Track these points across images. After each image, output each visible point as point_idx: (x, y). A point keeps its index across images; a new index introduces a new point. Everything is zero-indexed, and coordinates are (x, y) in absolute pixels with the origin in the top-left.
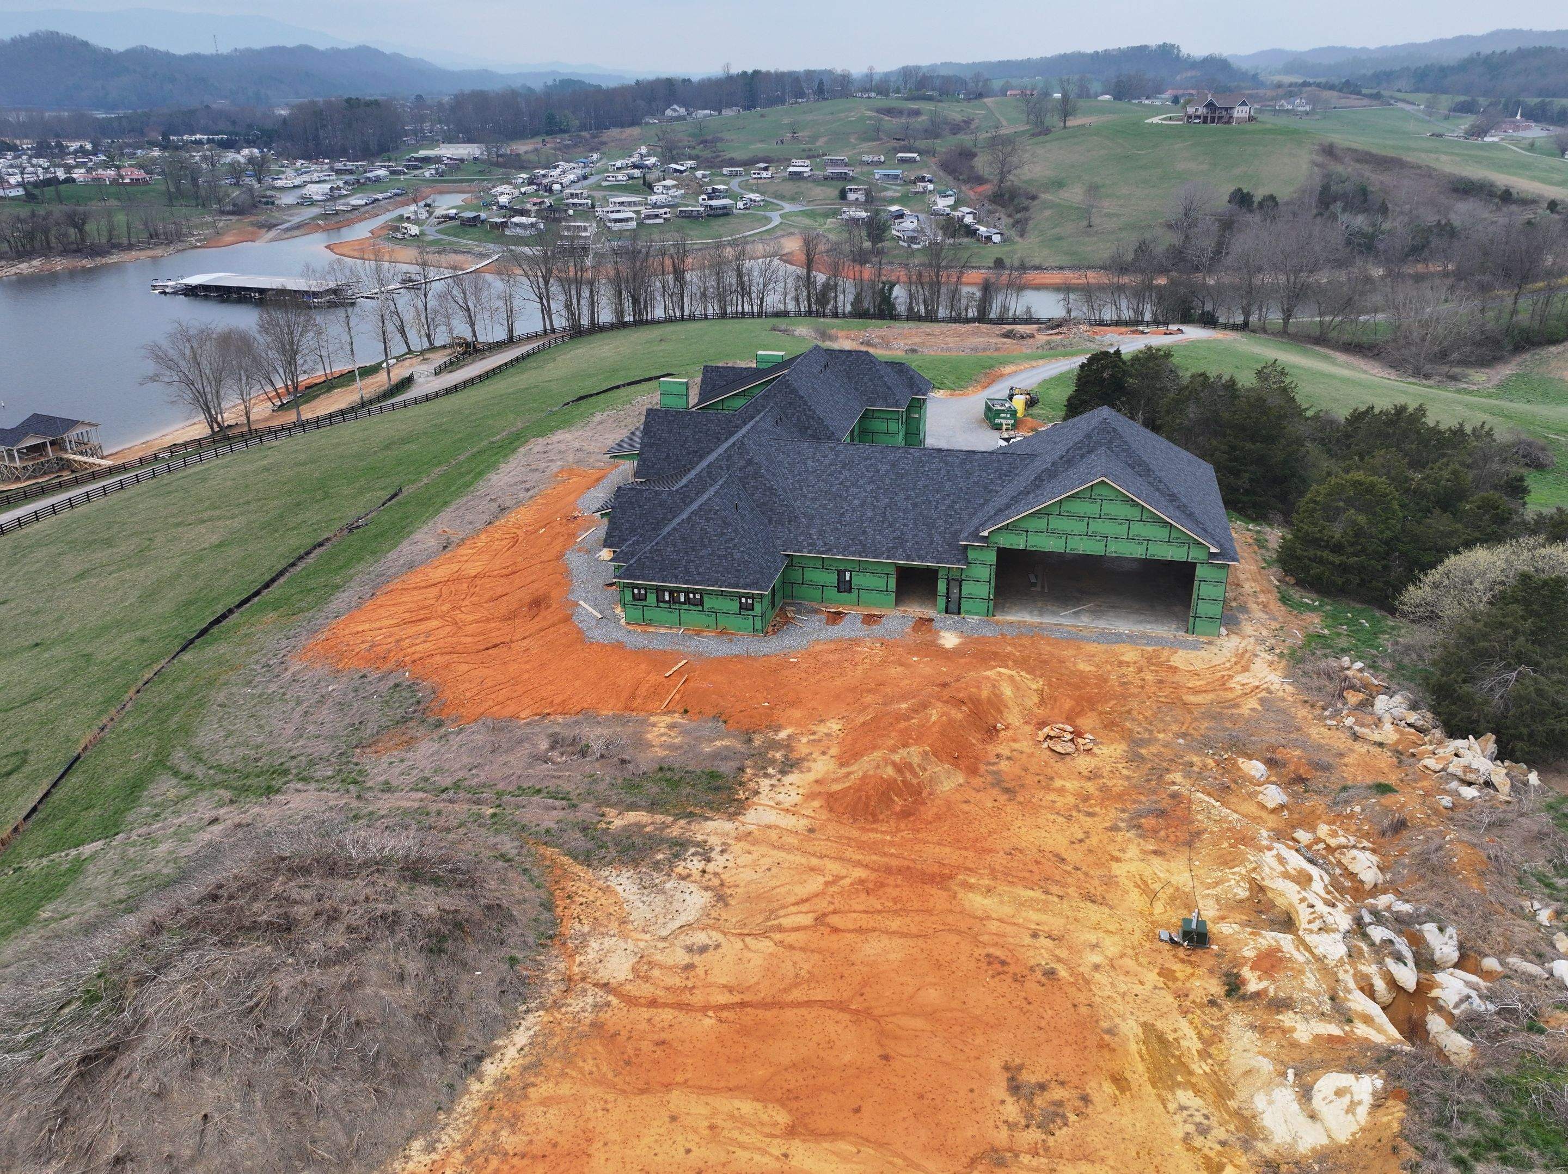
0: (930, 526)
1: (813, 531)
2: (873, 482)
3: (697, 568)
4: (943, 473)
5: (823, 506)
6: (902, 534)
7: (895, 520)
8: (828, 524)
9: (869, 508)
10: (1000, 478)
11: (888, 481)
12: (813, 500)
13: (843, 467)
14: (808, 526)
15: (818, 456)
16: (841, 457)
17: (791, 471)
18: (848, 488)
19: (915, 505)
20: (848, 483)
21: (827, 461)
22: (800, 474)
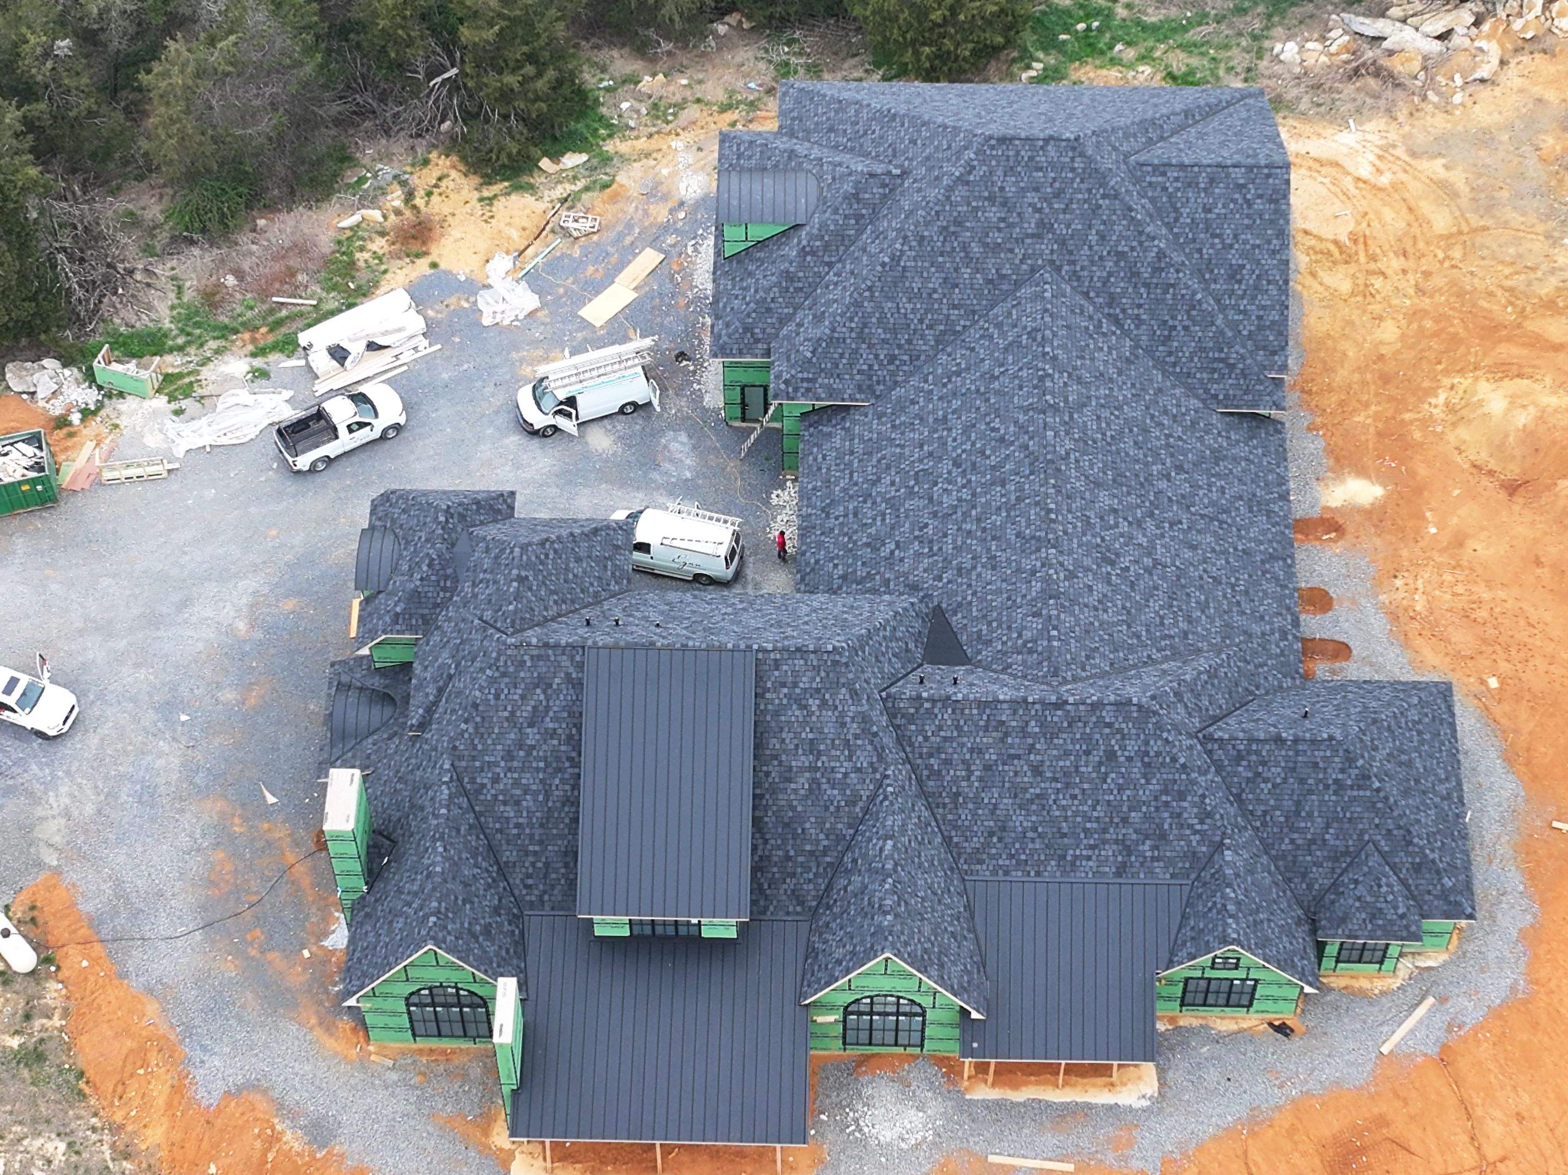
0: (1218, 455)
1: (1256, 629)
2: (1139, 523)
3: (1441, 781)
4: (1105, 413)
5: (1204, 607)
6: (1241, 498)
7: (1213, 503)
8: (1238, 603)
9: (1194, 537)
10: (1105, 335)
11: (1132, 499)
12: (1189, 619)
13: (1113, 563)
14: (1249, 635)
15: (1092, 600)
16: (1087, 562)
17: (1131, 649)
18: (1156, 563)
19: (1180, 468)
20: (1147, 561)
21: (1100, 587)
22: (1139, 637)
